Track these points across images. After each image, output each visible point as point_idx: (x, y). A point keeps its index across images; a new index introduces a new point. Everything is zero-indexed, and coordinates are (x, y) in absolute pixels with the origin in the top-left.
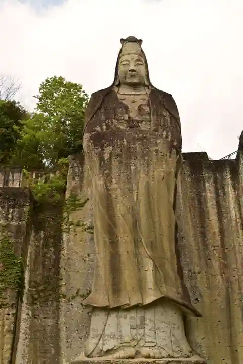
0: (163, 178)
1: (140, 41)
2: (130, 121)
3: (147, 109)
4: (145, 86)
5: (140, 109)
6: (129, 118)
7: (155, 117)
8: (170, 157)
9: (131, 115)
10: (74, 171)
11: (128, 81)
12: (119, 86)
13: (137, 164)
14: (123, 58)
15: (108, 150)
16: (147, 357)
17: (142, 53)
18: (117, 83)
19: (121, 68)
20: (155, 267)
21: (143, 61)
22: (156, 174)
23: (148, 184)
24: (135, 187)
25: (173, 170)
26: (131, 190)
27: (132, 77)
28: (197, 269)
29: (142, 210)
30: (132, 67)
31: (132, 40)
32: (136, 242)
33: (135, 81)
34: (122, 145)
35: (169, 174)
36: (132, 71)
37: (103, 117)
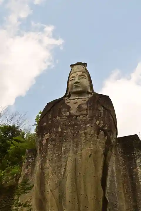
0: (90, 155)
2: (71, 116)
3: (85, 107)
4: (88, 93)
5: (79, 107)
7: (91, 111)
8: (98, 138)
9: (71, 112)
10: (28, 161)
11: (74, 90)
13: (67, 146)
18: (68, 94)
19: (70, 83)
22: (84, 152)
23: (75, 161)
24: (64, 164)
26: (59, 167)
27: (77, 87)
29: (68, 183)
30: (77, 80)
31: (79, 64)
33: (80, 89)
34: (57, 132)
35: (96, 152)
36: (77, 83)
37: (50, 117)
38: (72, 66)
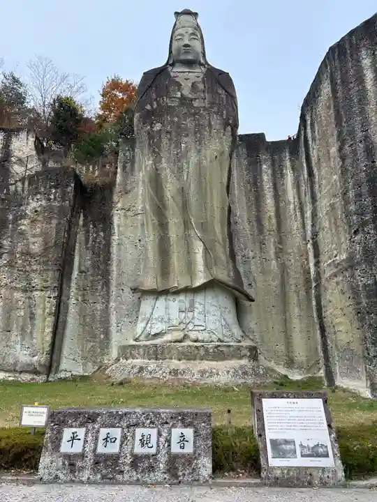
0: (216, 157)
1: (196, 14)
2: (183, 98)
3: (201, 86)
4: (201, 64)
5: (194, 85)
6: (182, 95)
7: (210, 95)
8: (224, 135)
9: (183, 92)
10: (124, 154)
11: (183, 57)
12: (173, 65)
14: (176, 33)
15: (158, 127)
16: (195, 341)
17: (198, 27)
18: (171, 62)
19: (175, 44)
20: (206, 249)
21: (199, 37)
22: (208, 153)
25: (227, 150)
27: (187, 53)
28: (251, 254)
30: (187, 42)
31: (187, 13)
32: (186, 224)
33: (190, 57)
35: (222, 153)
36: (186, 46)
37: (154, 96)
38: (177, 14)
